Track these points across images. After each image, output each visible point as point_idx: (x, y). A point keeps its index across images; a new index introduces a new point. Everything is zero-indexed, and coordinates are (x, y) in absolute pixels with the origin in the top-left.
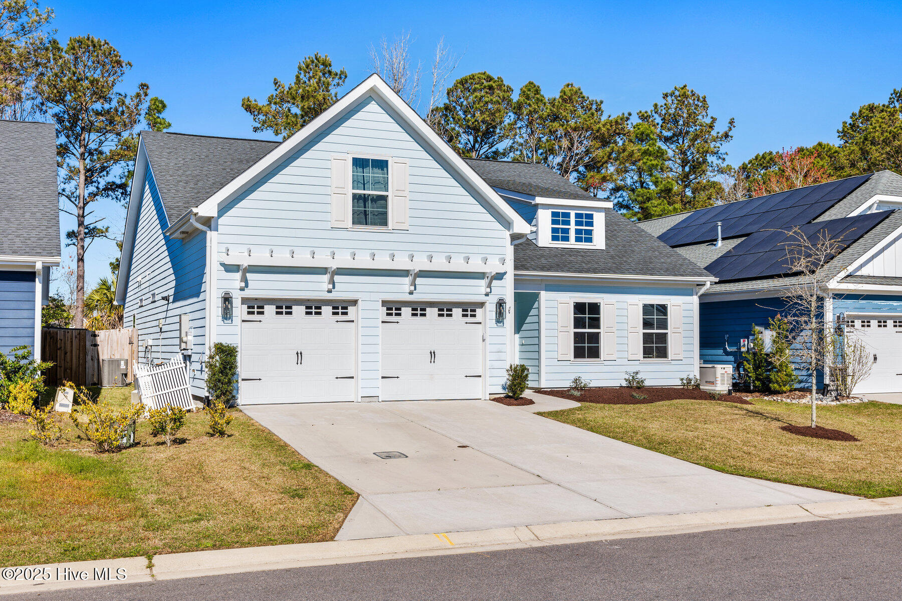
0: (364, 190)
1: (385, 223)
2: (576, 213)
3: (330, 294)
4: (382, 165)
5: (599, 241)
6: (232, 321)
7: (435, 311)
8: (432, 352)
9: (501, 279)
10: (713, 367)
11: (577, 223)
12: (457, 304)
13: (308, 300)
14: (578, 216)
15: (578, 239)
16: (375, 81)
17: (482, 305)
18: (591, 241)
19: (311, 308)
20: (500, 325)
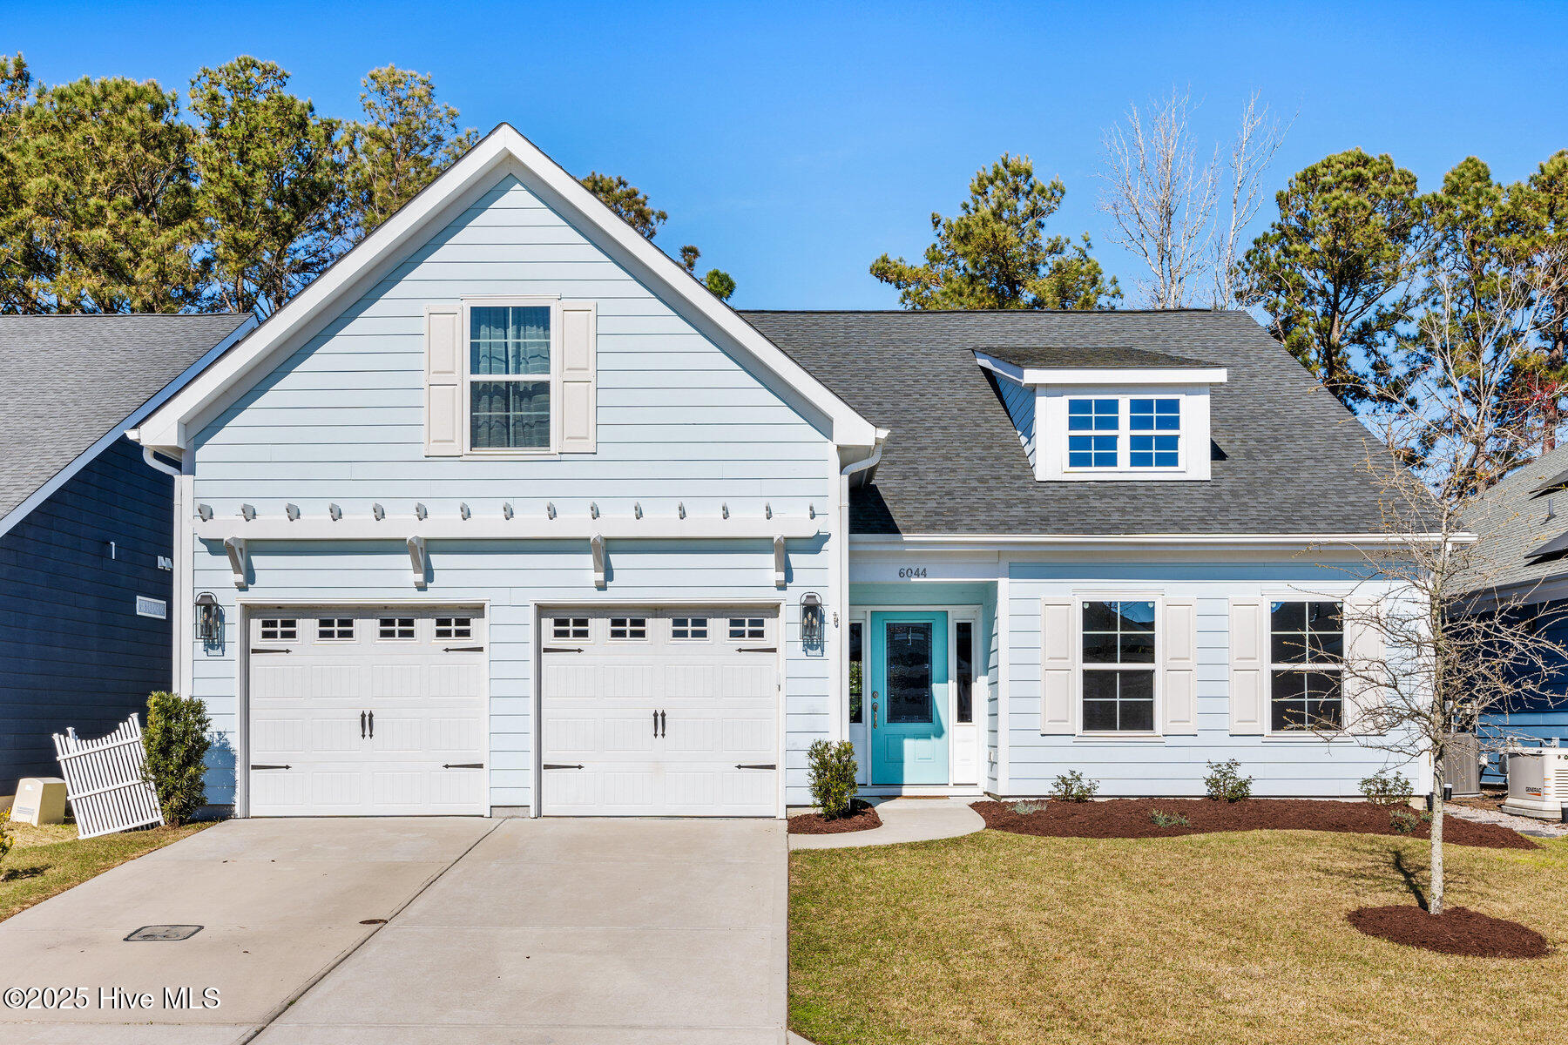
0: (507, 372)
1: (545, 442)
2: (1132, 401)
3: (422, 594)
4: (537, 317)
5: (1194, 462)
6: (223, 651)
7: (666, 625)
8: (659, 713)
9: (817, 550)
10: (1539, 755)
11: (1135, 423)
12: (718, 610)
13: (386, 607)
14: (1136, 406)
15: (1137, 460)
16: (506, 140)
17: (773, 610)
18: (1175, 463)
19: (391, 622)
20: (814, 653)
